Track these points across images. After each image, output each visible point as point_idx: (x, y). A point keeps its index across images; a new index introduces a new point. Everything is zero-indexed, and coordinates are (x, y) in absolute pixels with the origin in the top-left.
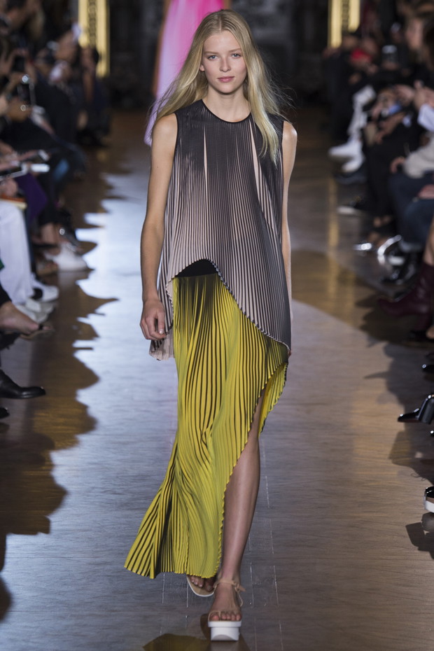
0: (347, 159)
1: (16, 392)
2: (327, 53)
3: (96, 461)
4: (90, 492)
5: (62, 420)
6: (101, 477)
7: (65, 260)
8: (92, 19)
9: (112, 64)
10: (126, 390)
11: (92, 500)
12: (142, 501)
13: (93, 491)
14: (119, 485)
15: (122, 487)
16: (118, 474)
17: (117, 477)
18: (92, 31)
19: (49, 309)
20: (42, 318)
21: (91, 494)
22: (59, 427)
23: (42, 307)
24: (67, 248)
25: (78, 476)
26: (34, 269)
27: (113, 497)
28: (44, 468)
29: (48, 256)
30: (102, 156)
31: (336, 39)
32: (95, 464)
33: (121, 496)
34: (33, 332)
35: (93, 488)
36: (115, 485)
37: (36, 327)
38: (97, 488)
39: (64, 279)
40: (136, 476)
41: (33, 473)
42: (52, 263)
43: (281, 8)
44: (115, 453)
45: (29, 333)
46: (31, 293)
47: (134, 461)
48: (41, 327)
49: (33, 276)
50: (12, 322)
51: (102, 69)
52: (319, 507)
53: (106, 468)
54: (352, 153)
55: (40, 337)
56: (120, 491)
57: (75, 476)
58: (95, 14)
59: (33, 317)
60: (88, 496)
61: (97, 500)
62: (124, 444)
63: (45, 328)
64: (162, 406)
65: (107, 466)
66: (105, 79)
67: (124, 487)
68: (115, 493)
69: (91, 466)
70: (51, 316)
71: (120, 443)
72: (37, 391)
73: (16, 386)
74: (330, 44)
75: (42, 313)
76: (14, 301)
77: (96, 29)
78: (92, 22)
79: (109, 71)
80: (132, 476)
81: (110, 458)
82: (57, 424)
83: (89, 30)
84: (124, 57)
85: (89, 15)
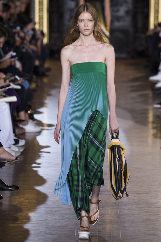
1: (6, 188)
3: (42, 219)
4: (39, 234)
5: (27, 201)
6: (44, 227)
8: (41, 18)
9: (50, 38)
11: (40, 237)
12: (63, 238)
13: (41, 233)
14: (53, 231)
15: (54, 231)
16: (52, 225)
17: (52, 227)
18: (41, 24)
19: (22, 150)
20: (19, 154)
21: (40, 234)
22: (26, 204)
23: (19, 149)
25: (34, 227)
26: (14, 132)
27: (50, 236)
28: (18, 222)
29: (21, 126)
30: (45, 80)
31: (152, 26)
32: (42, 221)
33: (54, 236)
34: (13, 161)
35: (41, 232)
36: (51, 230)
37: (15, 158)
38: (42, 232)
39: (28, 136)
40: (61, 227)
41: (13, 225)
42: (22, 128)
43: (127, 12)
44: (51, 216)
45: (11, 161)
46: (14, 142)
47: (59, 220)
48: (16, 158)
49: (14, 135)
50: (4, 156)
51: (45, 40)
52: (144, 241)
53: (47, 223)
55: (16, 163)
56: (53, 233)
57: (33, 226)
58: (42, 16)
59: (13, 154)
60: (39, 235)
61: (43, 237)
62: (55, 211)
63: (18, 159)
66: (46, 45)
67: (55, 231)
68: (51, 234)
69: (40, 222)
70: (22, 153)
71: (53, 211)
72: (16, 188)
73: (6, 185)
75: (19, 152)
76: (4, 146)
77: (42, 23)
78: (41, 19)
79: (48, 42)
80: (59, 226)
81: (48, 218)
82: (25, 203)
83: (40, 23)
84: (55, 35)
85: (40, 16)
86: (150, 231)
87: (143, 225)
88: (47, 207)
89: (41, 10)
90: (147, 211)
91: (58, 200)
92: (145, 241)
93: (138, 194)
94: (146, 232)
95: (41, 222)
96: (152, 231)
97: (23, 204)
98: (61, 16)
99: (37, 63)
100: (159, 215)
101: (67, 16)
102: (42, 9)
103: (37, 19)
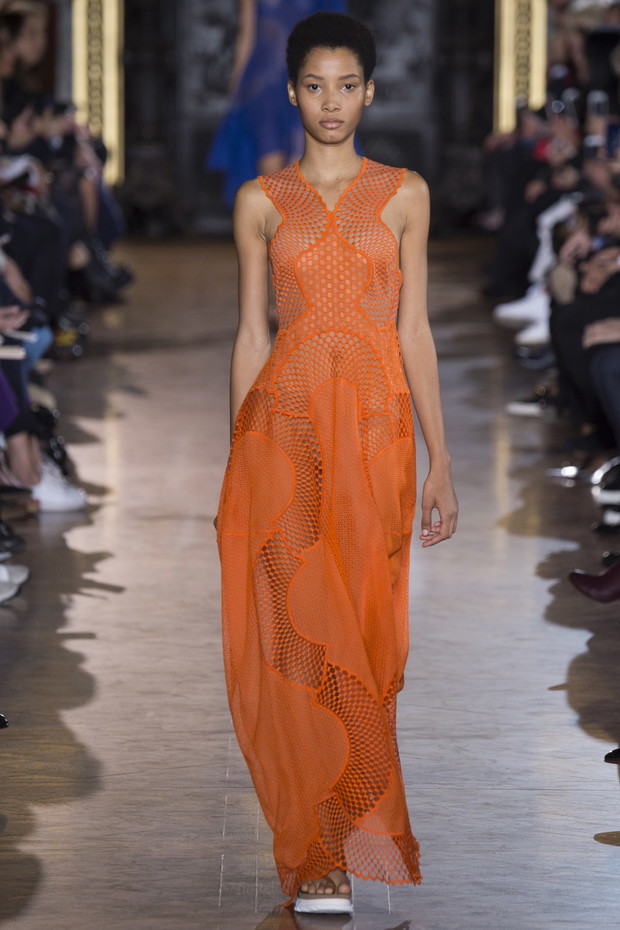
0: (525, 324)
2: (492, 142)
3: (98, 834)
4: (86, 887)
5: (39, 765)
6: (106, 861)
7: (50, 493)
8: (95, 88)
9: (129, 163)
10: (150, 714)
11: (91, 902)
12: (176, 903)
13: (92, 885)
14: (137, 875)
15: (141, 878)
16: (136, 856)
17: (134, 862)
18: (95, 108)
21: (89, 890)
22: (37, 777)
23: (10, 574)
24: (51, 473)
25: (67, 861)
27: (127, 895)
30: (112, 319)
31: (506, 120)
32: (97, 839)
33: (141, 894)
35: (93, 880)
36: (129, 875)
38: (99, 880)
39: (47, 524)
40: (166, 860)
43: (414, 68)
44: (130, 821)
47: (161, 834)
51: (112, 172)
52: (475, 913)
53: (115, 846)
54: (532, 314)
56: (138, 886)
58: (101, 80)
60: (83, 894)
61: (99, 901)
62: (146, 804)
64: (210, 740)
65: (116, 843)
66: (116, 188)
67: (147, 878)
68: (129, 889)
69: (88, 844)
71: (138, 803)
74: (498, 128)
75: (9, 584)
77: (101, 106)
78: (96, 93)
79: (123, 176)
80: (160, 860)
81: (121, 829)
82: (32, 772)
83: (90, 107)
84: (149, 152)
85: (90, 82)
86: (498, 874)
87: (470, 855)
88: (117, 790)
89: (95, 60)
90: (487, 804)
91: (156, 763)
92: (479, 914)
93: (454, 738)
94: (482, 880)
95: (94, 844)
96: (505, 875)
97: (28, 777)
98: (170, 82)
99: (80, 256)
100: (531, 815)
101: (192, 81)
102: (100, 54)
103: (80, 94)
